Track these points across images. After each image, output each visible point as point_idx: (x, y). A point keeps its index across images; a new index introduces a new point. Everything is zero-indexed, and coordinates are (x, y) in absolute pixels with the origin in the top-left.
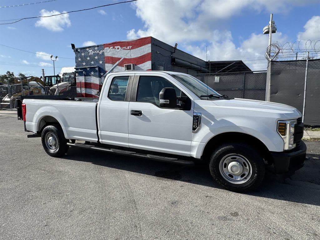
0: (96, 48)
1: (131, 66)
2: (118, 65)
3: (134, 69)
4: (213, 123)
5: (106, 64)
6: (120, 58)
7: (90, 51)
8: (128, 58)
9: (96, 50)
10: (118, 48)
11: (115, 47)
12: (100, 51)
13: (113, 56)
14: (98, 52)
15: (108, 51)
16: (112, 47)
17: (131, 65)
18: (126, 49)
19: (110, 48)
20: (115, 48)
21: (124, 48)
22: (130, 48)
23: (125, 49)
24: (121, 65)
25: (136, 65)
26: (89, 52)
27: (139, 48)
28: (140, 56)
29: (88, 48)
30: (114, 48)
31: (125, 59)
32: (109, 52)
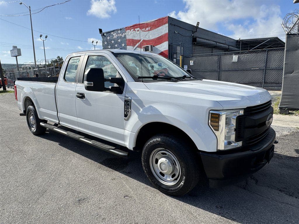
0: (119, 32)
1: (148, 48)
2: (138, 47)
3: (152, 50)
4: (141, 110)
5: (127, 46)
6: (140, 40)
7: (114, 34)
8: (146, 39)
9: (119, 33)
10: (138, 31)
11: (136, 29)
12: (122, 34)
13: (134, 39)
14: (121, 35)
15: (130, 33)
16: (133, 30)
17: (148, 46)
18: (145, 30)
19: (131, 31)
20: (136, 31)
21: (143, 29)
22: (148, 29)
23: (144, 31)
24: (140, 46)
25: (154, 46)
26: (113, 36)
27: (157, 29)
28: (157, 36)
29: (113, 32)
30: (134, 30)
31: (144, 41)
32: (130, 35)
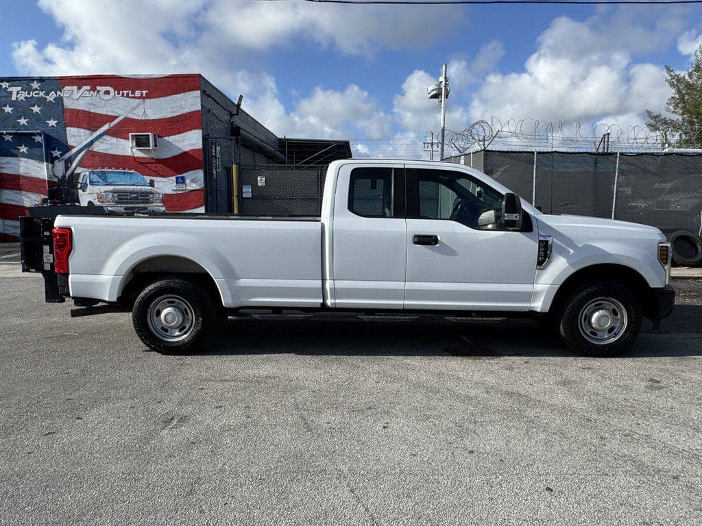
0: (35, 85)
1: (148, 139)
2: (106, 133)
3: (156, 146)
5: (68, 129)
6: (116, 117)
7: (14, 90)
8: (136, 118)
9: (36, 89)
10: (107, 93)
11: (98, 88)
12: (47, 94)
13: (92, 111)
14: (42, 94)
15: (76, 96)
16: (89, 88)
17: (149, 135)
18: (130, 95)
19: (82, 91)
20: (99, 91)
21: (125, 92)
22: (142, 94)
23: (128, 96)
24: (113, 133)
25: (159, 137)
26: (11, 93)
27: (169, 97)
28: (170, 115)
29: (7, 81)
30: (93, 89)
31: (127, 121)
32: (76, 99)
